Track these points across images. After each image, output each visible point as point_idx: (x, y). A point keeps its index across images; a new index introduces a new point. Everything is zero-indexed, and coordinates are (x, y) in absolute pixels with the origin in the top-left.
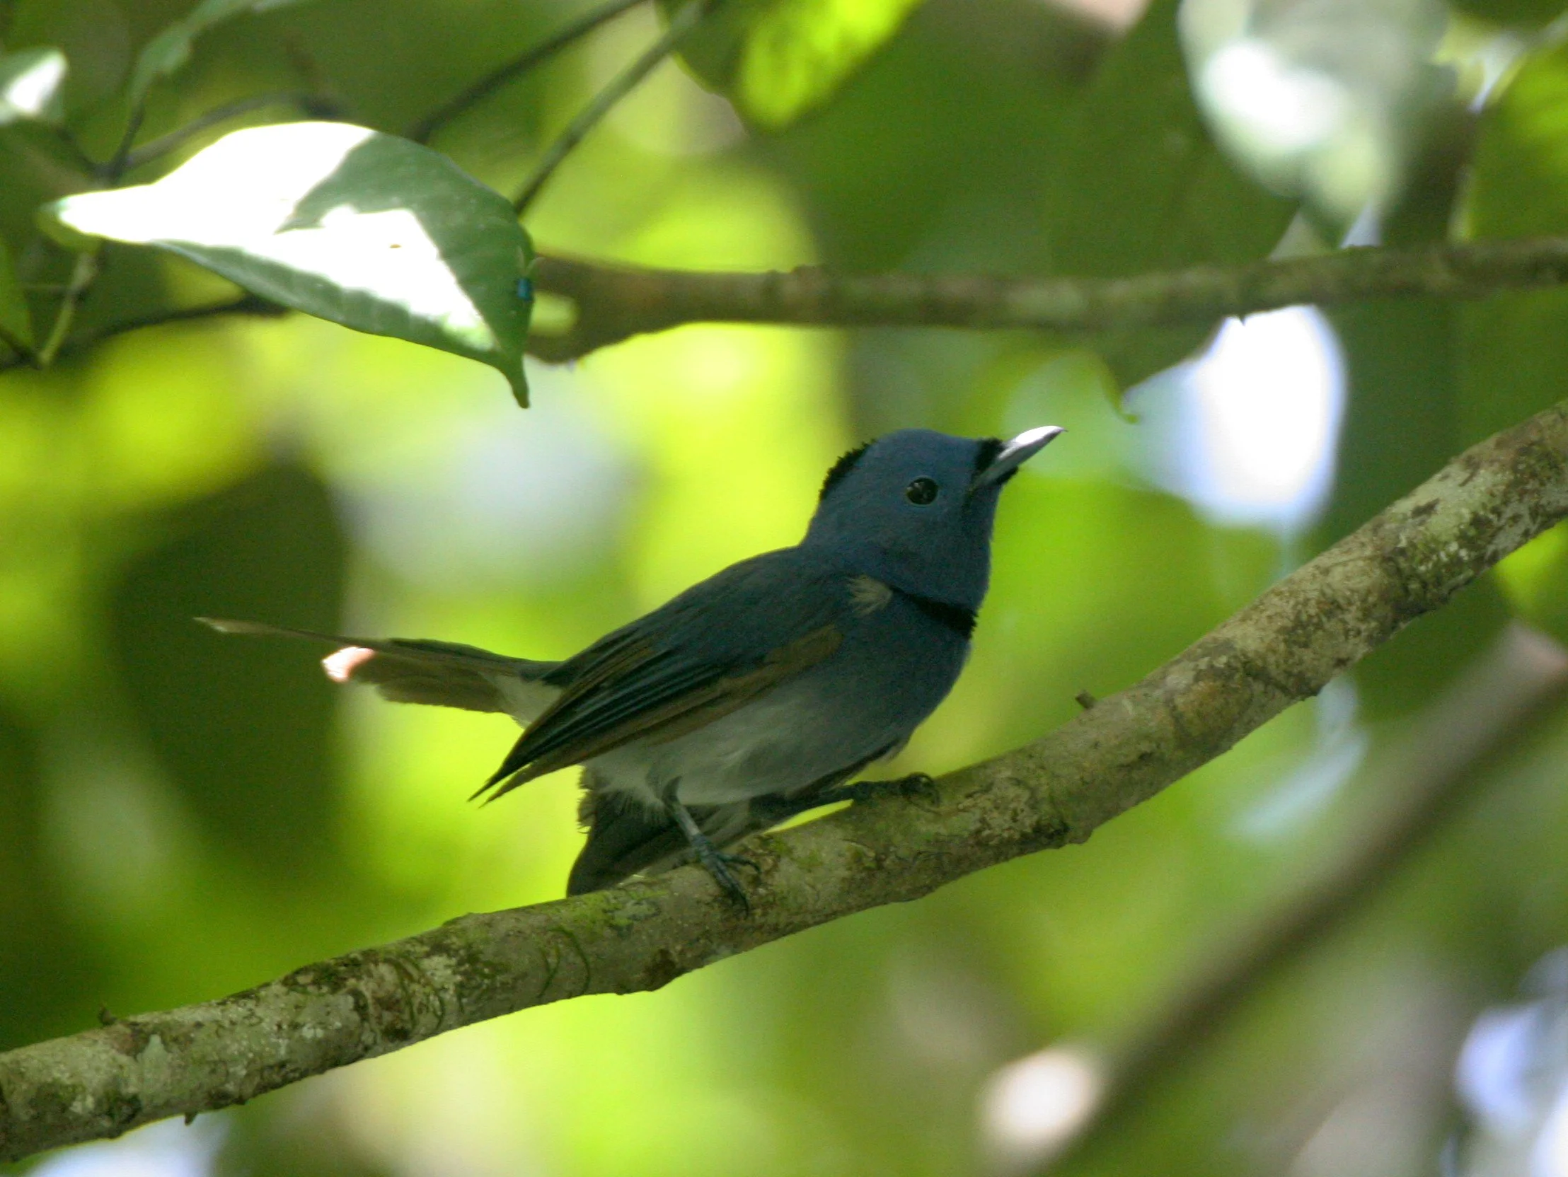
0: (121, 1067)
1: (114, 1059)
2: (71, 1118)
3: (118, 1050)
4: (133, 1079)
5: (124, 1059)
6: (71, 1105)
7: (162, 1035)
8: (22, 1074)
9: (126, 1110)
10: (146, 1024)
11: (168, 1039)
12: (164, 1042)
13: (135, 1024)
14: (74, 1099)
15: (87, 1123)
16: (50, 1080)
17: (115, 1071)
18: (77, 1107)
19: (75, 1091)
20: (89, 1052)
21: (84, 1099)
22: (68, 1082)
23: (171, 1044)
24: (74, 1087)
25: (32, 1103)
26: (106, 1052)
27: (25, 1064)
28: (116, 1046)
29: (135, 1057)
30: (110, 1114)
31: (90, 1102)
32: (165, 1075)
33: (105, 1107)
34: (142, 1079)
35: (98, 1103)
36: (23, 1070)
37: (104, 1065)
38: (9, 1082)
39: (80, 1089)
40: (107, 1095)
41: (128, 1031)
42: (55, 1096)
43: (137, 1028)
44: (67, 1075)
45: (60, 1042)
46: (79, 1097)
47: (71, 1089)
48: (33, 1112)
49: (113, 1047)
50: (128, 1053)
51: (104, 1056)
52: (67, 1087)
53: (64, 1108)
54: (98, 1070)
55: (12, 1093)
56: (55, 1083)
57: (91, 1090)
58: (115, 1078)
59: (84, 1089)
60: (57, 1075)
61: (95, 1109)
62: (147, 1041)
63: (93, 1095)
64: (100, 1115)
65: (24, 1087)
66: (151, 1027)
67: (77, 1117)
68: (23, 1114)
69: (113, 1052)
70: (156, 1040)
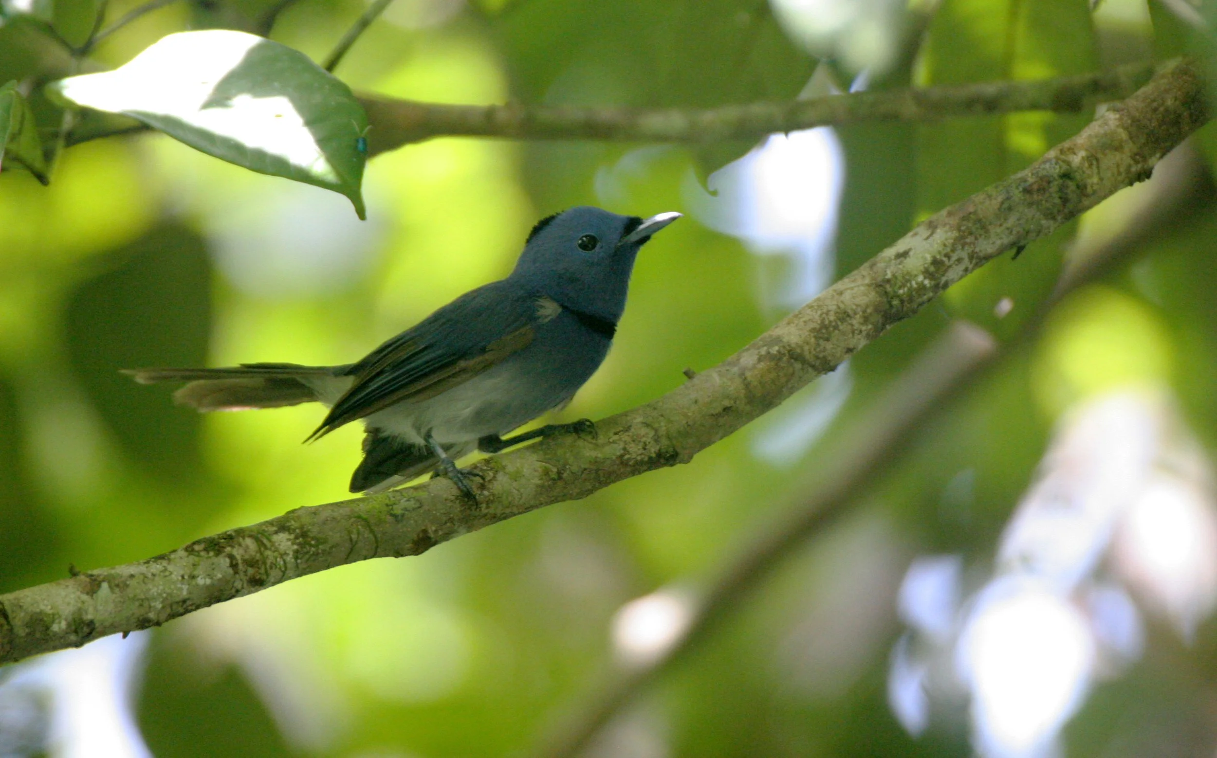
0: (83, 602)
1: (79, 598)
2: (51, 634)
3: (81, 592)
4: (91, 610)
5: (85, 597)
6: (51, 627)
7: (109, 582)
8: (21, 607)
9: (86, 630)
10: (99, 576)
11: (113, 584)
12: (110, 587)
13: (92, 576)
14: (53, 622)
15: (61, 638)
16: (38, 610)
17: (80, 605)
18: (55, 628)
19: (54, 617)
20: (63, 593)
21: (60, 623)
22: (51, 612)
23: (115, 588)
24: (53, 615)
25: (27, 625)
26: (74, 593)
27: (22, 601)
28: (80, 589)
29: (92, 596)
30: (76, 632)
31: (63, 625)
32: (111, 607)
33: (73, 627)
34: (96, 610)
35: (69, 625)
36: (21, 604)
37: (72, 602)
38: (13, 612)
39: (56, 616)
40: (74, 620)
41: (88, 580)
42: (41, 620)
43: (93, 578)
44: (49, 607)
45: (44, 587)
46: (57, 621)
47: (51, 616)
48: (27, 630)
49: (78, 590)
50: (88, 593)
51: (72, 596)
52: (49, 614)
53: (47, 628)
54: (69, 604)
55: (14, 618)
56: (41, 612)
57: (64, 617)
58: (80, 609)
59: (60, 617)
60: (42, 607)
61: (67, 628)
62: (99, 586)
63: (66, 620)
64: (69, 633)
65: (22, 614)
66: (102, 577)
67: (55, 634)
68: (21, 632)
69: (78, 593)
70: (105, 585)
